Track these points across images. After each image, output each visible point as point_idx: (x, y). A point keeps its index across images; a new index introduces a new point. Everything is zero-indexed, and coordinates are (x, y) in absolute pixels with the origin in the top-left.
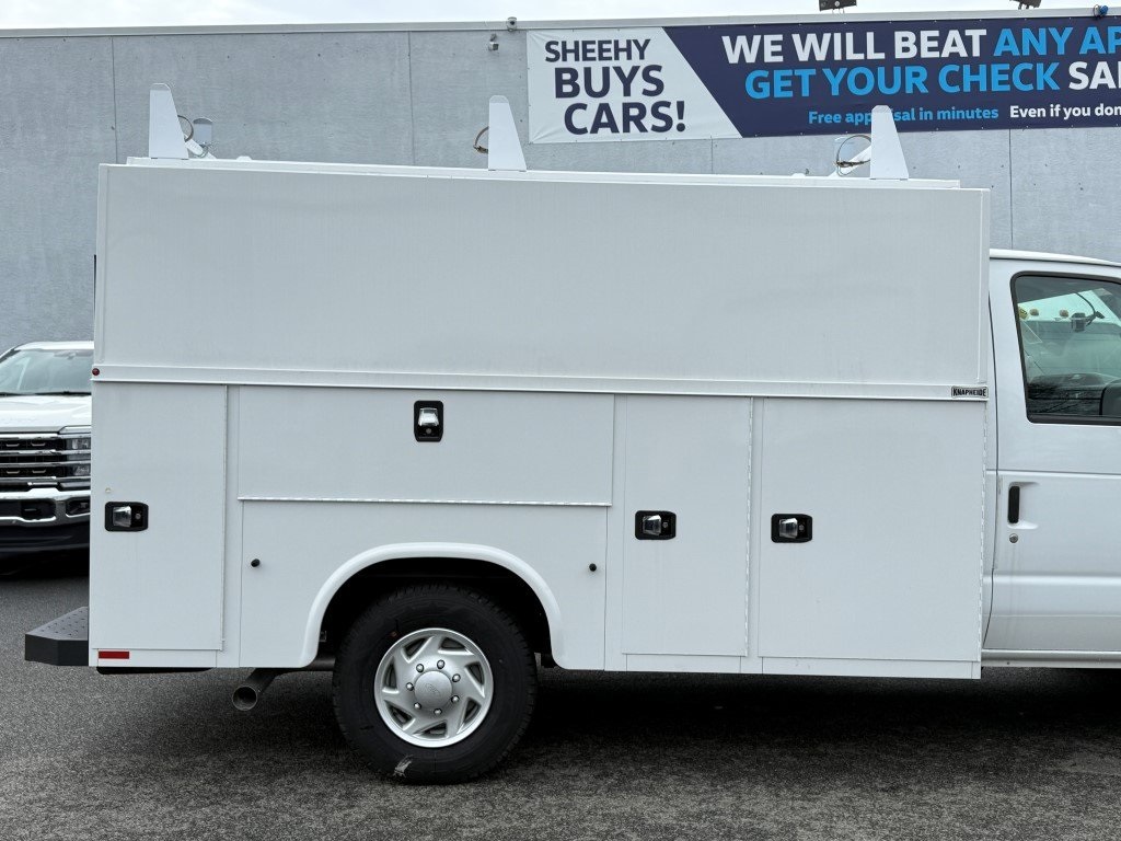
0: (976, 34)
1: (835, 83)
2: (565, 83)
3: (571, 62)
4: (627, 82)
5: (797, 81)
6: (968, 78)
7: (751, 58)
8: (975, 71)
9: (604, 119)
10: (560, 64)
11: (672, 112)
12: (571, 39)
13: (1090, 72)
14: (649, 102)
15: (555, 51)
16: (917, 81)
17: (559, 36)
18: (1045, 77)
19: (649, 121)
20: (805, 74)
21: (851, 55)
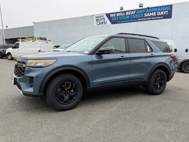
0: (135, 11)
1: (120, 18)
2: (97, 20)
4: (102, 20)
6: (133, 16)
7: (113, 16)
8: (134, 16)
9: (100, 24)
13: (147, 14)
15: (96, 17)
16: (128, 17)
17: (97, 16)
18: (142, 15)
19: (104, 23)
21: (122, 15)
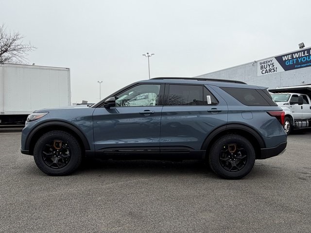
1: (300, 60)
2: (262, 68)
3: (263, 65)
4: (269, 66)
5: (293, 61)
7: (287, 59)
9: (266, 72)
10: (261, 65)
11: (275, 69)
12: (262, 61)
14: (272, 68)
19: (272, 71)
20: (295, 60)
21: (303, 55)
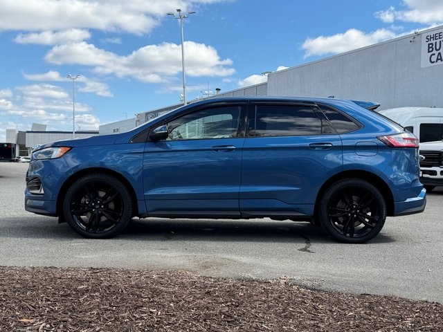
2: (430, 48)
3: (432, 41)
9: (439, 57)
10: (429, 42)
12: (432, 34)
15: (428, 39)
17: (429, 34)
